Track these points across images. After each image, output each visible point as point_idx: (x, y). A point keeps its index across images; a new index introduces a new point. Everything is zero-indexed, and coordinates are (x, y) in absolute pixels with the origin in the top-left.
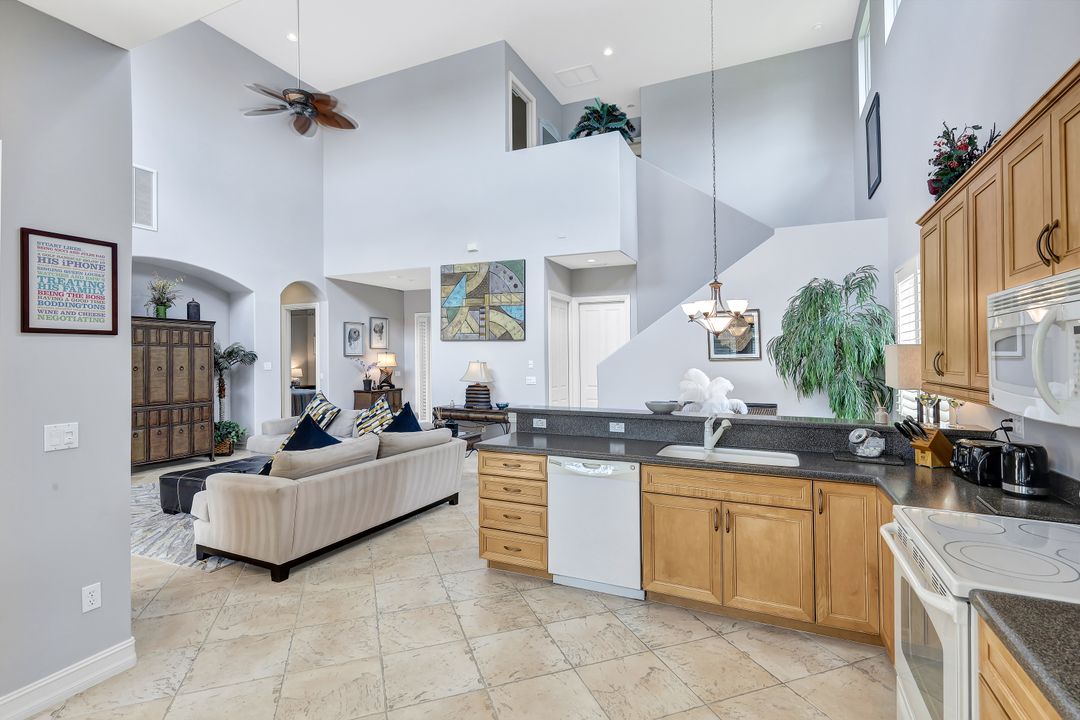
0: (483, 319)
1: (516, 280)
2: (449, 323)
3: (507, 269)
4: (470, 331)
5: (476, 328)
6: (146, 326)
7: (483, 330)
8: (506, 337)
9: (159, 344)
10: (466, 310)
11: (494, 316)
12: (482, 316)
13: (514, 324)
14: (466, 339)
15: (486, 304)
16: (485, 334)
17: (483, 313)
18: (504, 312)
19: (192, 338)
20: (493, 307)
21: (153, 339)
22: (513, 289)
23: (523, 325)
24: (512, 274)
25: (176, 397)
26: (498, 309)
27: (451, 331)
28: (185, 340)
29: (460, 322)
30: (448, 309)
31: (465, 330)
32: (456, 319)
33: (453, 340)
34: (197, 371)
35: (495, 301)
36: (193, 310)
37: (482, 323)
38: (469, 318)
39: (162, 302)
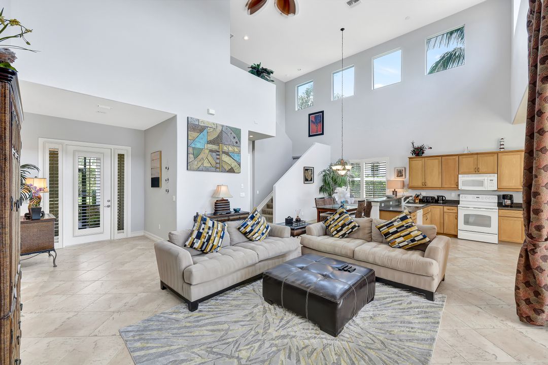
0: (218, 159)
1: (236, 140)
2: (195, 158)
3: (233, 133)
4: (209, 165)
5: (213, 163)
7: (218, 166)
8: (231, 171)
10: (207, 151)
11: (225, 158)
12: (218, 157)
13: (236, 164)
14: (207, 170)
15: (221, 150)
17: (219, 155)
18: (230, 156)
20: (224, 152)
22: (235, 144)
23: (239, 165)
24: (235, 135)
26: (227, 154)
27: (195, 164)
29: (203, 159)
30: (194, 148)
31: (206, 164)
32: (200, 157)
33: (198, 170)
35: (225, 149)
37: (218, 161)
38: (210, 158)
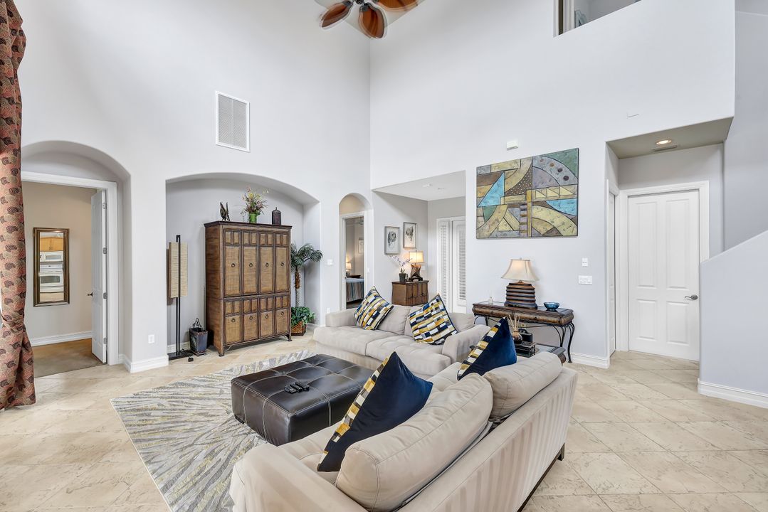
0: (523, 216)
1: (566, 172)
2: (485, 222)
3: (554, 161)
4: (508, 228)
5: (516, 225)
6: (241, 230)
7: (524, 227)
8: (554, 232)
9: (250, 245)
10: (504, 208)
11: (538, 212)
12: (523, 213)
13: (564, 219)
14: (504, 236)
15: (529, 200)
16: (527, 230)
17: (524, 210)
18: (551, 208)
19: (275, 240)
20: (535, 203)
21: (246, 241)
22: (562, 182)
23: (575, 220)
24: (561, 166)
25: (263, 289)
26: (543, 204)
27: (486, 230)
28: (270, 241)
29: (497, 220)
30: (484, 208)
31: (503, 227)
32: (493, 218)
33: (490, 237)
34: (279, 266)
35: (539, 196)
36: (276, 216)
37: (523, 220)
38: (508, 216)
39: (254, 209)
